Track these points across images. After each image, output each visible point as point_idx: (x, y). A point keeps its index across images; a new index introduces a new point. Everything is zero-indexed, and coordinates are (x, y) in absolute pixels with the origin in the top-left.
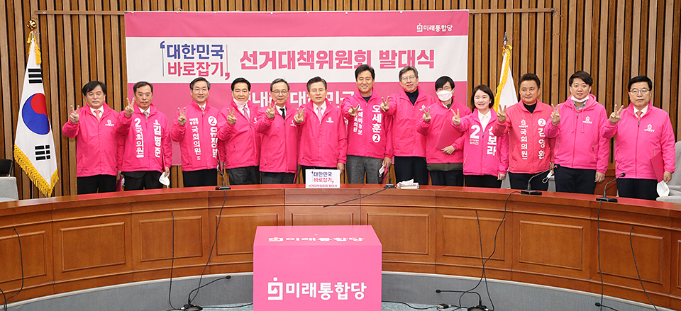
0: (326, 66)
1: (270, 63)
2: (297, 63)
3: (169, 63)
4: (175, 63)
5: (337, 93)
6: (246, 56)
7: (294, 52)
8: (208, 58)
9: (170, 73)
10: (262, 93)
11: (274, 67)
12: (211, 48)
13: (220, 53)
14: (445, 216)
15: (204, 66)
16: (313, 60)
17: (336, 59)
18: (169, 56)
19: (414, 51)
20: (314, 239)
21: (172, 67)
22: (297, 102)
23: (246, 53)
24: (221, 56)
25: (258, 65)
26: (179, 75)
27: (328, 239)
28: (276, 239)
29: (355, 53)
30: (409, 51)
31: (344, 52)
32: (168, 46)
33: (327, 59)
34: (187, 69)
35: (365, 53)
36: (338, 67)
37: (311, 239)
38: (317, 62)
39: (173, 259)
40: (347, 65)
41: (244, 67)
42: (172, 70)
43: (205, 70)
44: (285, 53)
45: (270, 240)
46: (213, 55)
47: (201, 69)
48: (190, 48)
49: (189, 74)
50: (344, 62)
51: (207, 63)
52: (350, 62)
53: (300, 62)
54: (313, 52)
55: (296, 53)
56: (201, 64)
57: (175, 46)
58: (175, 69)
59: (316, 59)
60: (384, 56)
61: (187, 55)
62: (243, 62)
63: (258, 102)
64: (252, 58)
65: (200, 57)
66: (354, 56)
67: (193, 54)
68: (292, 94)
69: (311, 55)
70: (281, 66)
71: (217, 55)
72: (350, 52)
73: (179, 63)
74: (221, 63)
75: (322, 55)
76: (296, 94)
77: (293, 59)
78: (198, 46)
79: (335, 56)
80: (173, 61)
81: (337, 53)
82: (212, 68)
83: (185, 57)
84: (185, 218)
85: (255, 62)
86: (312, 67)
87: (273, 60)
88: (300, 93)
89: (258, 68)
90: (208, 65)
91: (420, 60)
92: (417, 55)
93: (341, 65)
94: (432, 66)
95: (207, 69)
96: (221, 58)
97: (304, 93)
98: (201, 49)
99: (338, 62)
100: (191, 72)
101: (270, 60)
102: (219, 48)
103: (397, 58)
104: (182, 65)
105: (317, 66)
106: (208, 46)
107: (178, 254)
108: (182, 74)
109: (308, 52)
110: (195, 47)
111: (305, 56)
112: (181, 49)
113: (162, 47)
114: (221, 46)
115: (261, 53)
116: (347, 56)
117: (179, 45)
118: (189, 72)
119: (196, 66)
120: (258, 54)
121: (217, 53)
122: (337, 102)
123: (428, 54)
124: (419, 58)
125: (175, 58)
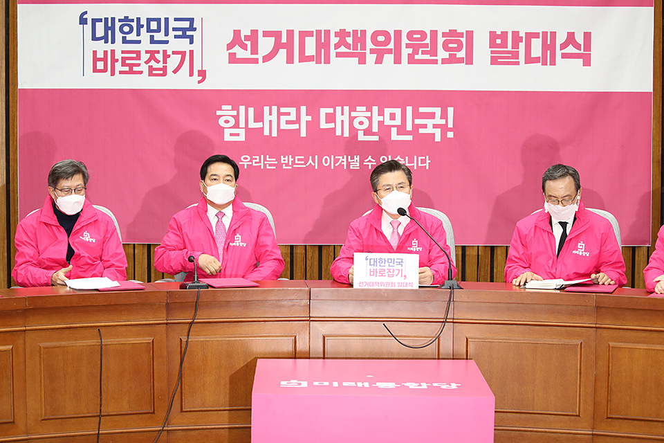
0: (389, 58)
1: (282, 53)
2: (333, 52)
3: (95, 53)
4: (106, 52)
5: (409, 109)
6: (237, 40)
7: (327, 32)
8: (167, 42)
9: (95, 70)
10: (266, 109)
11: (290, 60)
12: (172, 24)
13: (188, 33)
14: (612, 344)
15: (159, 57)
16: (363, 47)
17: (408, 46)
18: (94, 38)
19: (553, 34)
20: (366, 385)
21: (100, 60)
22: (331, 125)
23: (237, 33)
24: (191, 39)
25: (260, 56)
26: (113, 74)
27: (392, 385)
28: (294, 383)
29: (444, 35)
30: (545, 34)
31: (423, 34)
32: (94, 21)
33: (391, 46)
34: (127, 62)
35: (461, 35)
36: (411, 60)
37: (360, 384)
38: (372, 51)
39: (100, 416)
40: (427, 57)
41: (233, 59)
42: (100, 65)
43: (161, 65)
44: (310, 34)
45: (283, 383)
46: (176, 37)
47: (153, 63)
48: (134, 24)
49: (131, 72)
50: (423, 53)
51: (165, 52)
52: (434, 52)
53: (338, 50)
54: (364, 32)
55: (332, 35)
56: (152, 54)
57: (106, 19)
58: (103, 63)
59: (369, 45)
60: (499, 41)
61: (129, 37)
62: (231, 51)
63: (259, 125)
64: (249, 43)
65: (152, 41)
66: (441, 40)
67: (138, 34)
68: (323, 112)
69: (359, 37)
70: (303, 58)
71: (184, 36)
72: (434, 33)
73: (113, 52)
74: (191, 52)
75: (381, 38)
76: (331, 110)
77: (326, 45)
78: (149, 20)
79: (405, 40)
80: (101, 47)
81: (410, 35)
82: (174, 61)
83: (125, 41)
84: (123, 340)
85: (255, 50)
86: (362, 61)
87: (289, 46)
88: (339, 109)
89: (260, 60)
90: (166, 56)
91: (564, 51)
92: (561, 39)
93: (417, 57)
94: (587, 62)
95: (165, 62)
96: (191, 42)
97: (346, 109)
98: (154, 25)
99: (410, 51)
100: (135, 69)
101: (283, 46)
102: (186, 24)
103: (522, 46)
104: (118, 56)
105: (371, 58)
106: (167, 20)
107: (109, 408)
108: (117, 72)
109: (355, 32)
110: (143, 22)
111: (349, 40)
112: (118, 25)
113: (83, 21)
114: (191, 20)
115: (266, 34)
116: (428, 41)
117: (113, 19)
118: (131, 69)
119: (145, 57)
120: (260, 34)
121: (184, 33)
122: (409, 127)
123: (580, 39)
124: (563, 46)
125: (106, 42)
